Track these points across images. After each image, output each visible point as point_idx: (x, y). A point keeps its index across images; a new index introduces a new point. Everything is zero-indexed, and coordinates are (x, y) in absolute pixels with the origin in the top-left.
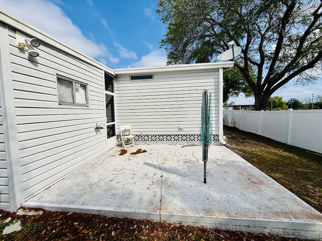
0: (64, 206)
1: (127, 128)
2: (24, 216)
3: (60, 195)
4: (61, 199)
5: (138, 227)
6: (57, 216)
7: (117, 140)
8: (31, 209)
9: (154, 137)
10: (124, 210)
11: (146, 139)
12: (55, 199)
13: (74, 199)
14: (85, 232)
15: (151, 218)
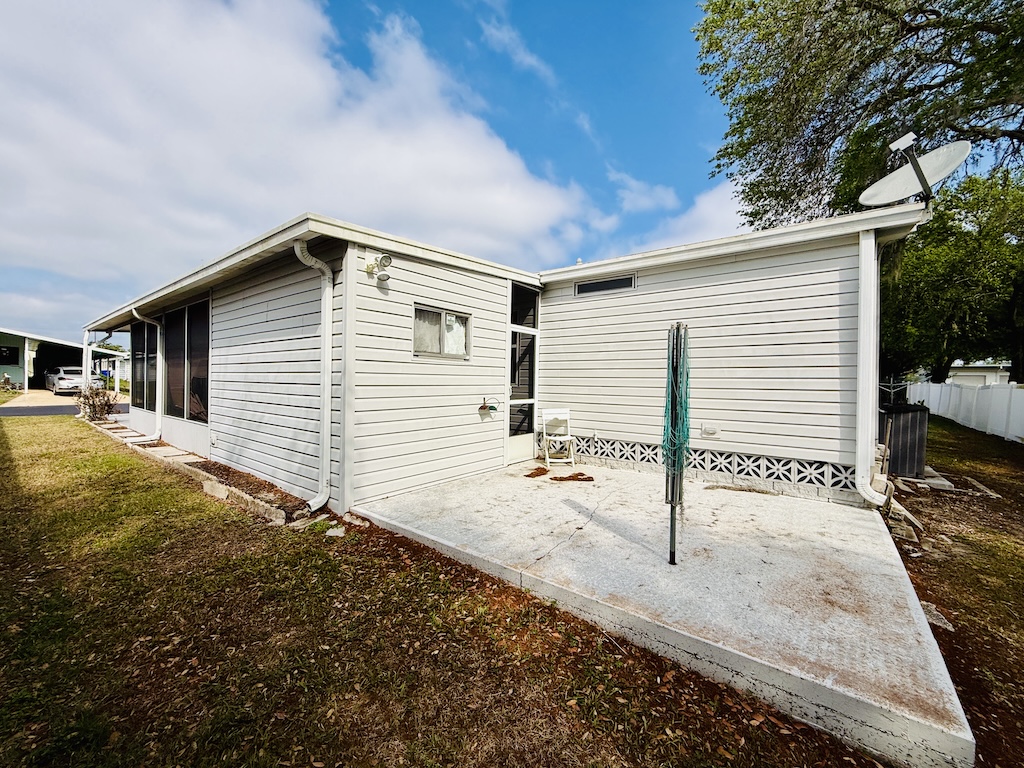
0: (394, 522)
1: (561, 417)
2: (350, 524)
3: (396, 510)
4: (394, 514)
5: (481, 582)
6: (383, 534)
7: (536, 444)
8: (358, 517)
9: (628, 448)
10: (468, 551)
11: (607, 451)
12: (387, 513)
13: (410, 519)
14: (408, 562)
15: (507, 577)
